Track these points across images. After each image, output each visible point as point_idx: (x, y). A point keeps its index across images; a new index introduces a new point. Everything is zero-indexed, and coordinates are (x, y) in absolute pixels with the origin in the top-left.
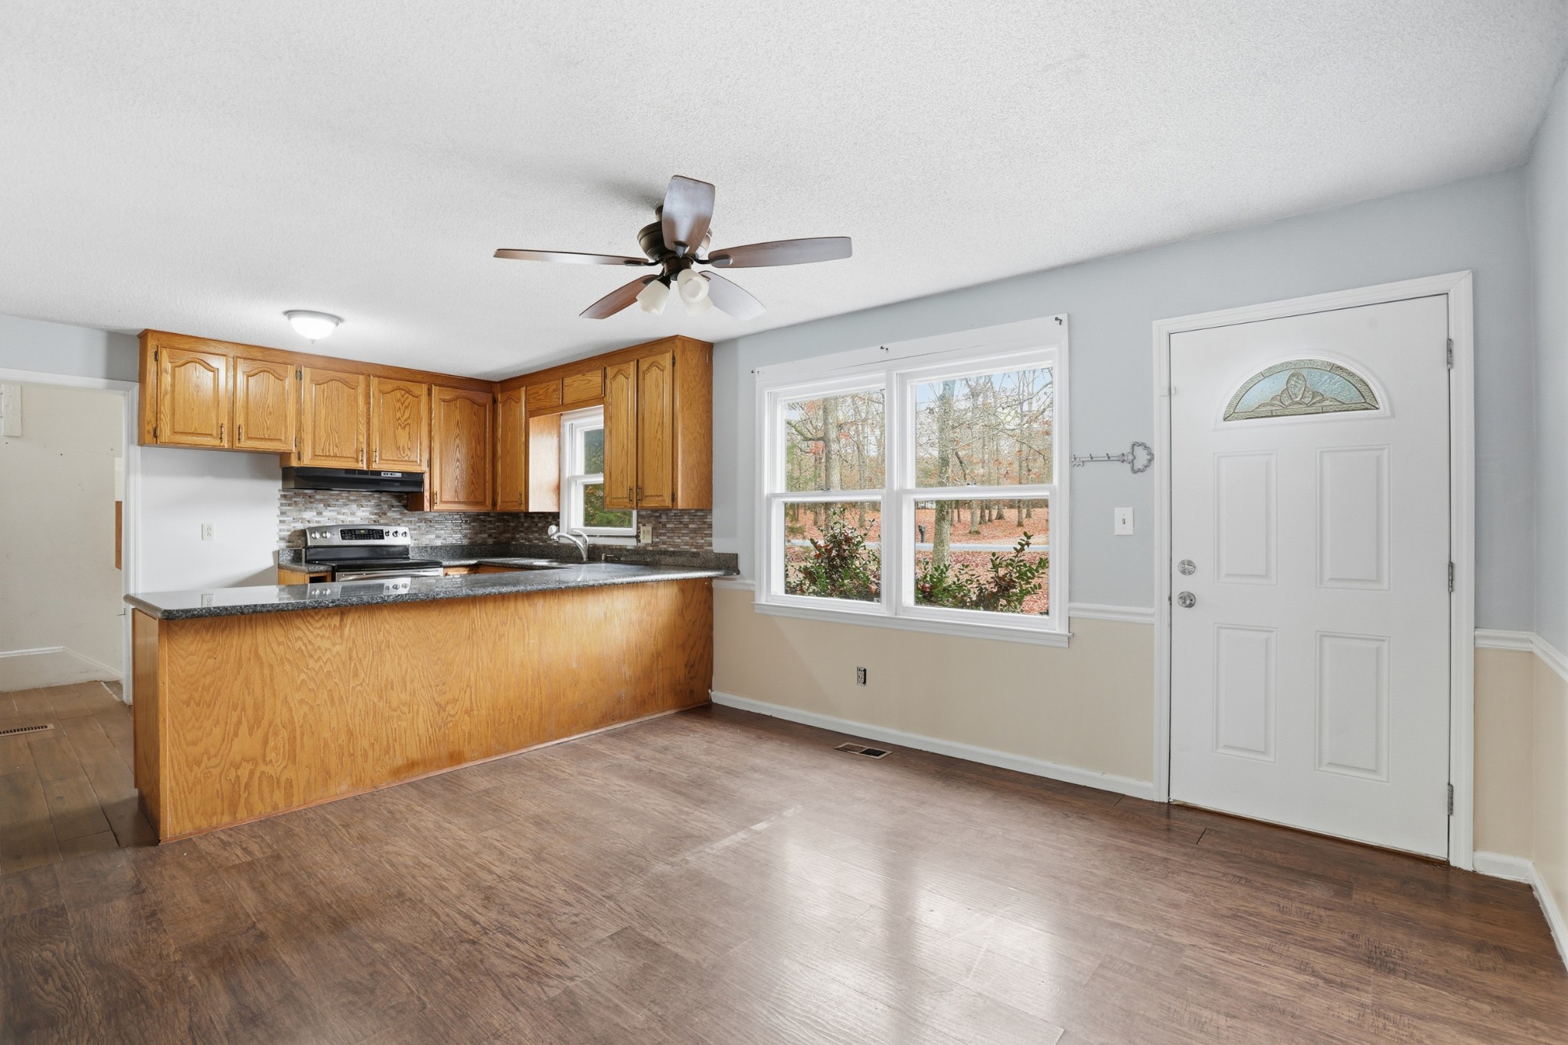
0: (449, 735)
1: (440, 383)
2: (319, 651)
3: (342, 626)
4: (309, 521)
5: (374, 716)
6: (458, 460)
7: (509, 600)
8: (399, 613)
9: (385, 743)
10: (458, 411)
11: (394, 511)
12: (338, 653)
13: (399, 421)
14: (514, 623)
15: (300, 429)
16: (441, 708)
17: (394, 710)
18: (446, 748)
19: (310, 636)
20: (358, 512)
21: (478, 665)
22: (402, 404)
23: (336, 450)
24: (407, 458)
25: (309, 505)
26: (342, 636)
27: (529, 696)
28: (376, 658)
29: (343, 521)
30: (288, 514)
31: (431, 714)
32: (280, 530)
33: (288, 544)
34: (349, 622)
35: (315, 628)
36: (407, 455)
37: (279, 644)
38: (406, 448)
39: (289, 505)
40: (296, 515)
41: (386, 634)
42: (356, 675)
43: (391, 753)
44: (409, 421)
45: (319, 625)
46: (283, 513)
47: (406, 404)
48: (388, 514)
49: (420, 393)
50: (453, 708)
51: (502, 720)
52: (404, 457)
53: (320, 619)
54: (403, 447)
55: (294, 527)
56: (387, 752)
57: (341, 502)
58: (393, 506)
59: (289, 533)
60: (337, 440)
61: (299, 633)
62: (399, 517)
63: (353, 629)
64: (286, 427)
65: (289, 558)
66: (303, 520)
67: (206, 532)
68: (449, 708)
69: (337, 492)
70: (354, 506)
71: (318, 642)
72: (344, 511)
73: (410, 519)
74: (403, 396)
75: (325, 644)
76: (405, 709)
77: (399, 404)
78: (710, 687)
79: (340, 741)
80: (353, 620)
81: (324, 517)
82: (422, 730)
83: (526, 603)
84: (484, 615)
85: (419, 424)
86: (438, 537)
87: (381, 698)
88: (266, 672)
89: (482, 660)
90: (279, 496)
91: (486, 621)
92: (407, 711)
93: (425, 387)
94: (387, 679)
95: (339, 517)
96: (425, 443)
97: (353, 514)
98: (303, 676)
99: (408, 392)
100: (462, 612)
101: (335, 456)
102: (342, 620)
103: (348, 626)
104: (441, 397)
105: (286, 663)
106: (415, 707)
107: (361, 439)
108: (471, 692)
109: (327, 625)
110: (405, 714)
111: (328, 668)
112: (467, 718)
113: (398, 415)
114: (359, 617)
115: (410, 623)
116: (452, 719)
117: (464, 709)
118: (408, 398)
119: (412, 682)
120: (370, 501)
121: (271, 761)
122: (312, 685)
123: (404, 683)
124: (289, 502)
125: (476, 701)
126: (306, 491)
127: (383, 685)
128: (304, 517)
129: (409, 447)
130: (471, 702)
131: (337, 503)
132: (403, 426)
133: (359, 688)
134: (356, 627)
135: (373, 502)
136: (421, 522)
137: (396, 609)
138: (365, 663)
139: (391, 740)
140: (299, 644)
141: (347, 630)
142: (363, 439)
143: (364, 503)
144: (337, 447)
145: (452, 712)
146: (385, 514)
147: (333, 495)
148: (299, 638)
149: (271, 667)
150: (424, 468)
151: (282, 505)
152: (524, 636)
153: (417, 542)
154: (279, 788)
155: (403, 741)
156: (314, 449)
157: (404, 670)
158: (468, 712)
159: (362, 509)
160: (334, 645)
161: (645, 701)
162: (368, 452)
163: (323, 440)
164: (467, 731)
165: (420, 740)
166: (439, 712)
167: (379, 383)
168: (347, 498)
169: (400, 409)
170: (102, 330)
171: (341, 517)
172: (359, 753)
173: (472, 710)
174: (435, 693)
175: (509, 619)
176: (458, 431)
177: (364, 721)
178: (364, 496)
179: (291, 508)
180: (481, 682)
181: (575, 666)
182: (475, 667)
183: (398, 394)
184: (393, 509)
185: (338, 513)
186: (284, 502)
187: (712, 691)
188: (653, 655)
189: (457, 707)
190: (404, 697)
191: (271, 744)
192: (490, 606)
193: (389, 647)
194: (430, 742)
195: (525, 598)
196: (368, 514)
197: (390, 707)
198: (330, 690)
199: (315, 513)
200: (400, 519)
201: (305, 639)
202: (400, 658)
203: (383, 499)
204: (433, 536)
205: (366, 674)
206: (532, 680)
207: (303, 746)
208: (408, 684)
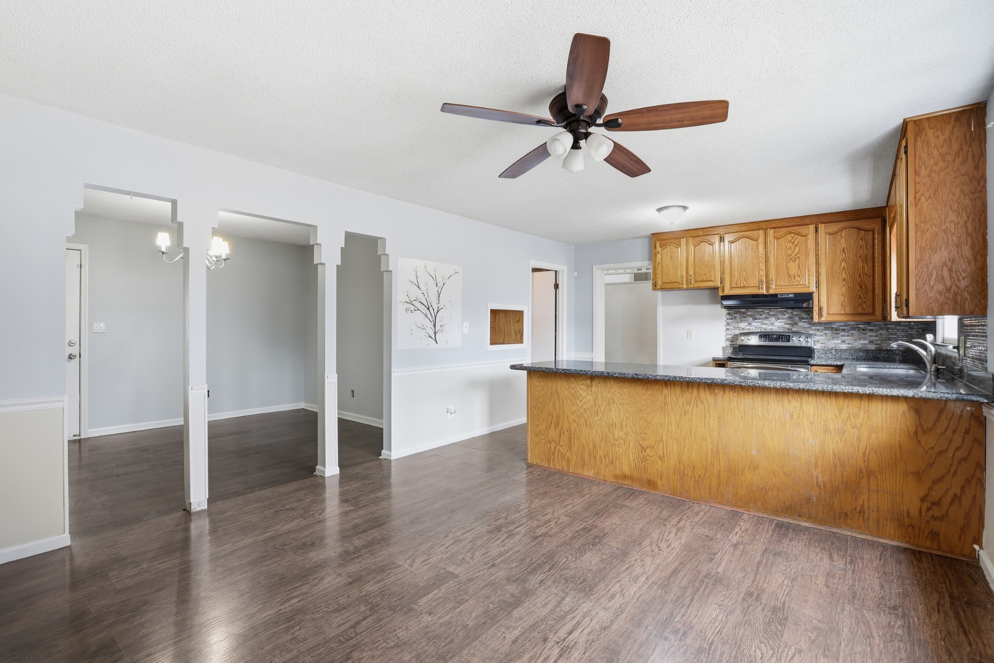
0: (648, 468)
1: (826, 220)
2: (581, 397)
3: (591, 386)
4: (743, 329)
5: (606, 440)
6: (844, 280)
7: (693, 387)
8: (619, 383)
9: (611, 458)
10: (843, 240)
11: (804, 322)
12: (589, 399)
13: (791, 257)
14: (697, 405)
15: (723, 273)
16: (644, 449)
17: (616, 440)
18: (645, 476)
19: (578, 388)
20: (777, 323)
21: (668, 428)
22: (793, 243)
23: (745, 283)
24: (797, 283)
25: (743, 319)
26: (591, 391)
27: (709, 463)
28: (607, 407)
29: (765, 329)
30: (731, 324)
31: (637, 450)
32: (726, 334)
33: (731, 343)
34: (595, 384)
35: (580, 385)
36: (797, 280)
37: (566, 389)
38: (796, 275)
39: (732, 319)
40: (735, 325)
41: (613, 395)
42: (597, 414)
43: (614, 464)
44: (798, 255)
45: (581, 383)
46: (728, 324)
47: (796, 242)
48: (799, 324)
49: (808, 232)
50: (651, 452)
51: (686, 473)
52: (794, 282)
53: (582, 380)
54: (794, 275)
55: (734, 332)
56: (612, 463)
57: (763, 316)
58: (803, 319)
59: (731, 336)
60: (745, 276)
61: (573, 386)
62: (808, 326)
63: (596, 388)
64: (715, 272)
65: (730, 351)
66: (739, 328)
67: (689, 334)
68: (648, 450)
69: (761, 310)
70: (773, 319)
71: (581, 392)
72: (765, 322)
73: (818, 328)
74: (793, 238)
75: (584, 394)
76: (622, 442)
77: (790, 245)
78: (978, 541)
79: (590, 448)
80: (597, 383)
81: (753, 326)
82: (631, 459)
83: (707, 391)
84: (674, 395)
85: (807, 255)
86: (843, 342)
87: (609, 430)
88: (561, 401)
89: (671, 425)
90: (726, 314)
91: (675, 400)
92: (623, 444)
93: (812, 228)
94: (612, 421)
95: (762, 326)
96: (813, 269)
97: (772, 324)
98: (575, 408)
99: (799, 234)
100: (658, 390)
101: (744, 287)
102: (591, 382)
103: (594, 386)
104: (826, 231)
105: (568, 400)
106: (628, 443)
107: (761, 273)
108: (663, 445)
109: (585, 384)
110: (622, 444)
111: (585, 406)
112: (660, 462)
113: (790, 252)
114: (599, 382)
115: (625, 390)
116: (650, 458)
117: (658, 454)
118: (797, 238)
119: (626, 427)
120: (784, 315)
121: (562, 445)
122: (578, 414)
123: (622, 426)
124: (731, 317)
125: (667, 453)
126: (741, 310)
127: (611, 424)
128: (740, 326)
129: (799, 274)
130: (663, 451)
131: (761, 317)
132: (793, 259)
133: (599, 422)
134: (598, 387)
135: (787, 316)
136: (827, 330)
137: (618, 381)
138: (602, 409)
139: (614, 458)
140: (573, 391)
141: (593, 388)
142: (763, 273)
143: (781, 317)
144: (745, 280)
145: (651, 454)
146: (797, 324)
147: (757, 312)
148: (573, 388)
149: (563, 400)
150: (813, 289)
151: (727, 319)
152: (705, 416)
153: (823, 345)
154: (565, 460)
155: (621, 460)
156: (731, 283)
157: (622, 418)
158: (661, 458)
159: (779, 320)
160: (588, 395)
161: (846, 514)
162: (767, 282)
163: (736, 277)
164: (660, 471)
165: (630, 464)
166: (642, 451)
167: (774, 232)
168: (768, 313)
169: (790, 247)
170: (646, 237)
171: (764, 326)
172: (598, 458)
173: (664, 457)
174: (639, 438)
175: (693, 401)
176: (844, 255)
177: (601, 440)
178: (780, 311)
179: (732, 321)
180: (671, 441)
181: (754, 452)
182: (666, 430)
183: (789, 237)
184: (803, 320)
185: (762, 324)
186: (728, 317)
187: (981, 547)
188: (861, 471)
189: (653, 452)
190: (622, 434)
191: (562, 437)
192: (678, 390)
193: (614, 403)
194: (636, 468)
195: (706, 387)
196: (783, 324)
197: (614, 438)
198: (586, 419)
199: (747, 324)
200: (809, 328)
201: (576, 389)
202: (620, 411)
203: (795, 313)
204: (839, 341)
205: (602, 415)
206: (712, 452)
207: (574, 444)
208: (624, 428)
